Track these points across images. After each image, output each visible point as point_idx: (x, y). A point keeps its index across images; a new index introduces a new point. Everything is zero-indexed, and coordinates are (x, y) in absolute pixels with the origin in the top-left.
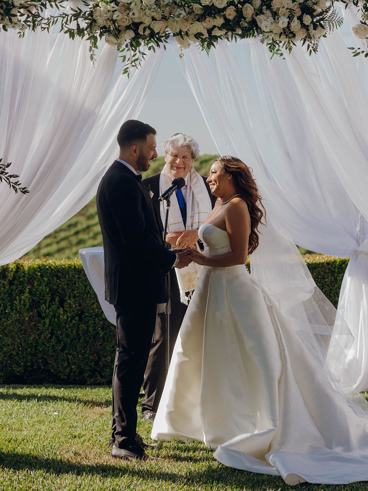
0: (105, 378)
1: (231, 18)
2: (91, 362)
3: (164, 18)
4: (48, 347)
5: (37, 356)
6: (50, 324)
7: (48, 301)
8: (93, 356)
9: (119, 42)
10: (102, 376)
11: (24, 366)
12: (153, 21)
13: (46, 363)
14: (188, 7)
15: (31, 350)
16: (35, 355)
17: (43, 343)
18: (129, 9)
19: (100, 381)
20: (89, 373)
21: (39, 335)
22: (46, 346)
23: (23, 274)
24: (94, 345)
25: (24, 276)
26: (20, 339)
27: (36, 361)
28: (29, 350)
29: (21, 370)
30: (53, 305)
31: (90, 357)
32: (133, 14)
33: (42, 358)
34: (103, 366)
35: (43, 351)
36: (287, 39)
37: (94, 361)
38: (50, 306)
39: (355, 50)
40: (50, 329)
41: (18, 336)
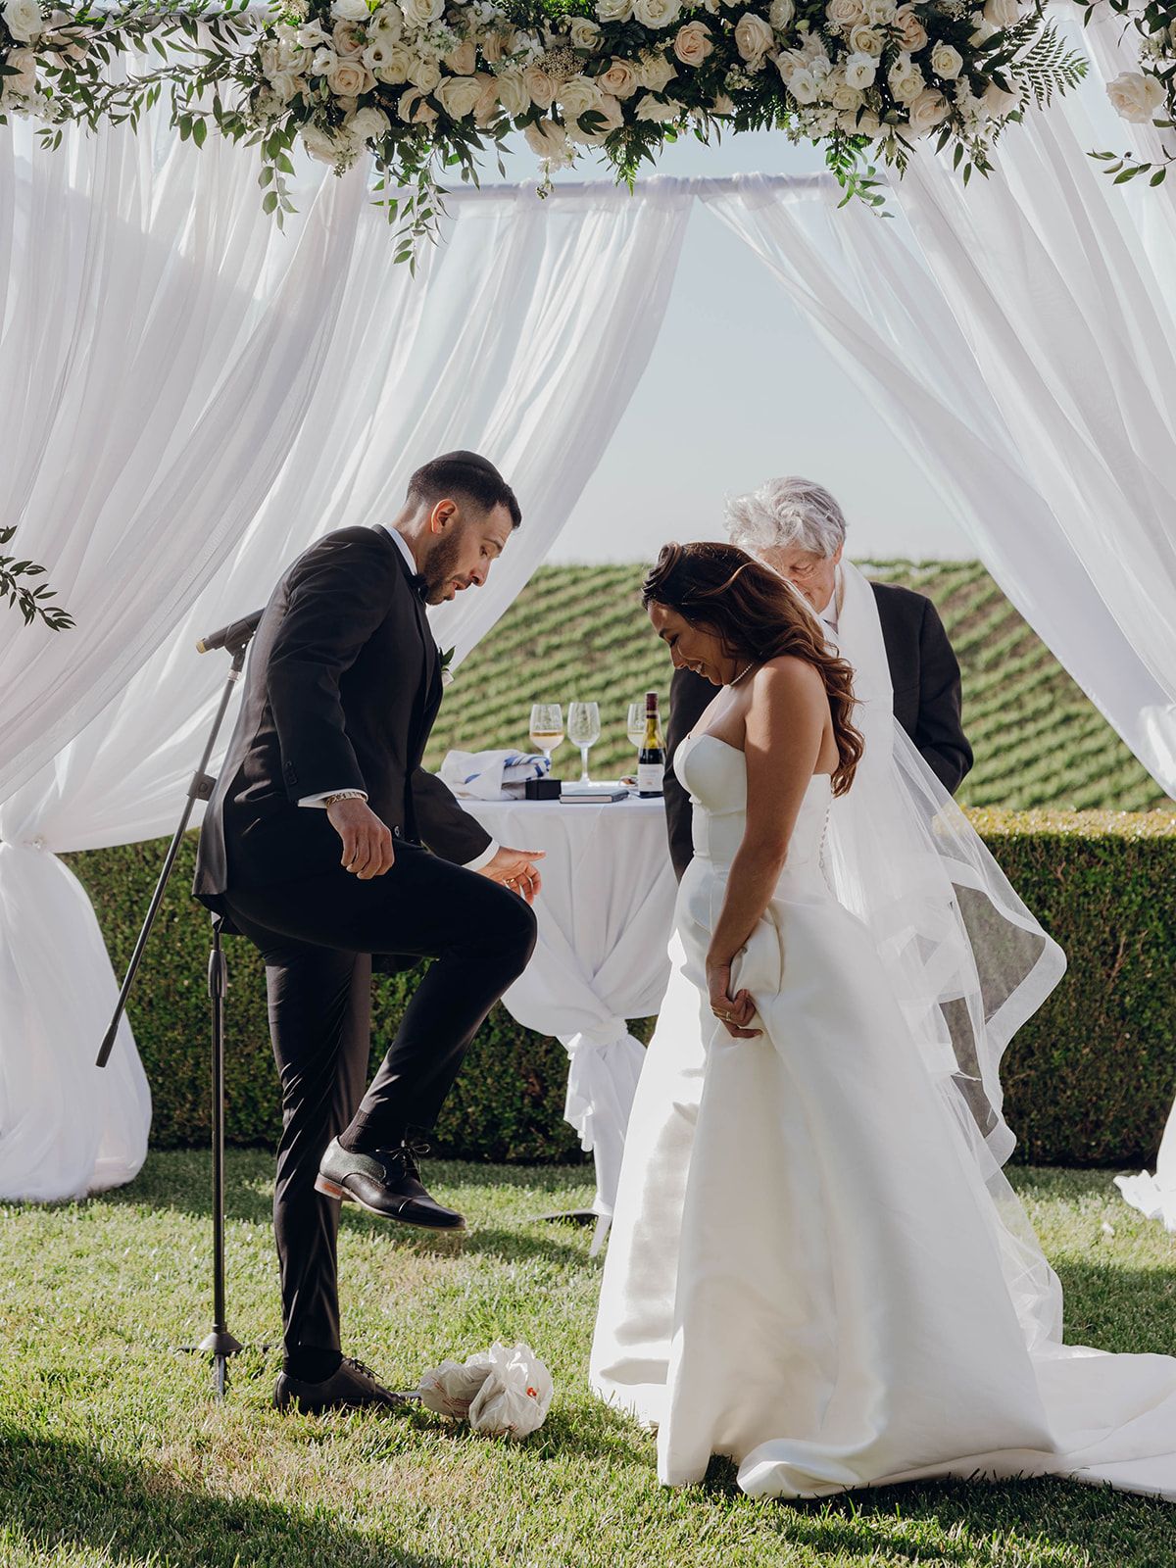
0: (557, 1145)
1: (695, 60)
2: (522, 1098)
3: (483, 68)
8: (527, 1082)
9: (341, 149)
10: (549, 1139)
12: (443, 77)
14: (554, 29)
18: (363, 40)
19: (543, 1152)
20: (514, 1128)
24: (528, 1052)
31: (518, 1084)
32: (378, 56)
34: (554, 1111)
36: (886, 128)
37: (530, 1095)
39: (1113, 163)
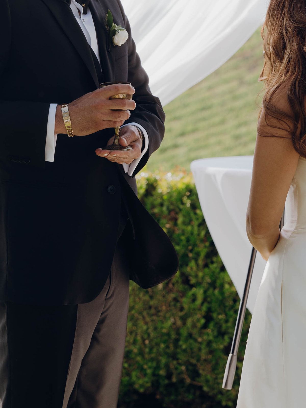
4: (201, 343)
5: (177, 359)
6: (205, 300)
7: (203, 254)
11: (154, 375)
13: (195, 374)
15: (168, 347)
16: (174, 356)
17: (190, 336)
21: (184, 319)
22: (196, 340)
23: (159, 200)
25: (162, 205)
26: (146, 323)
27: (176, 369)
28: (162, 346)
29: (147, 383)
30: (212, 262)
33: (187, 363)
35: (189, 351)
38: (206, 266)
40: (204, 308)
41: (144, 318)
